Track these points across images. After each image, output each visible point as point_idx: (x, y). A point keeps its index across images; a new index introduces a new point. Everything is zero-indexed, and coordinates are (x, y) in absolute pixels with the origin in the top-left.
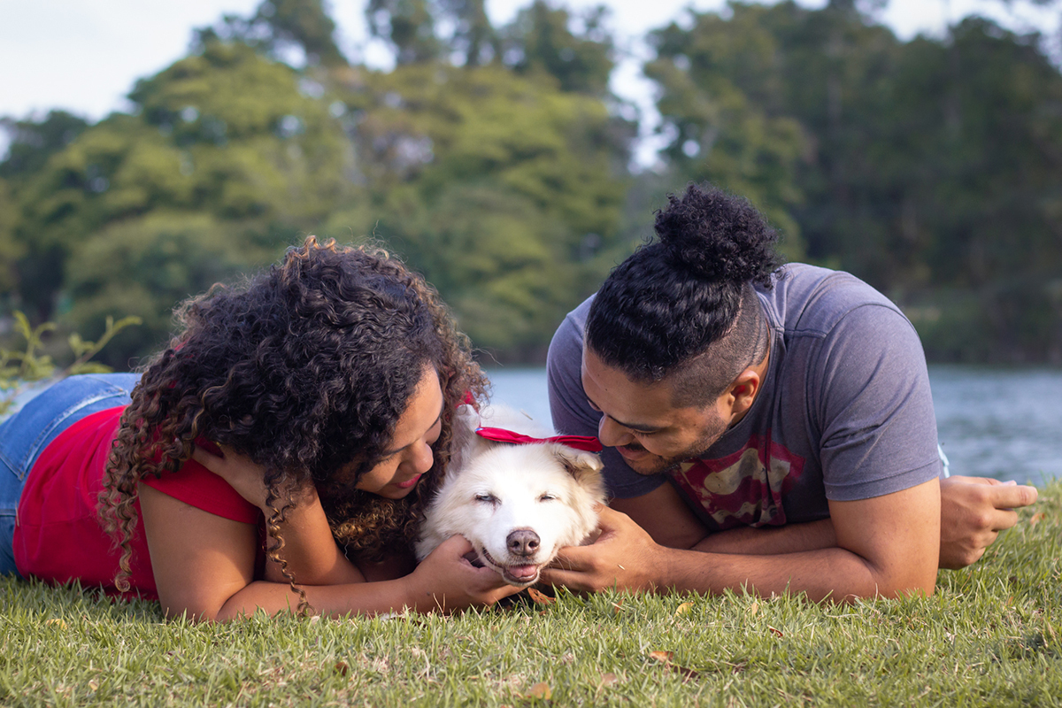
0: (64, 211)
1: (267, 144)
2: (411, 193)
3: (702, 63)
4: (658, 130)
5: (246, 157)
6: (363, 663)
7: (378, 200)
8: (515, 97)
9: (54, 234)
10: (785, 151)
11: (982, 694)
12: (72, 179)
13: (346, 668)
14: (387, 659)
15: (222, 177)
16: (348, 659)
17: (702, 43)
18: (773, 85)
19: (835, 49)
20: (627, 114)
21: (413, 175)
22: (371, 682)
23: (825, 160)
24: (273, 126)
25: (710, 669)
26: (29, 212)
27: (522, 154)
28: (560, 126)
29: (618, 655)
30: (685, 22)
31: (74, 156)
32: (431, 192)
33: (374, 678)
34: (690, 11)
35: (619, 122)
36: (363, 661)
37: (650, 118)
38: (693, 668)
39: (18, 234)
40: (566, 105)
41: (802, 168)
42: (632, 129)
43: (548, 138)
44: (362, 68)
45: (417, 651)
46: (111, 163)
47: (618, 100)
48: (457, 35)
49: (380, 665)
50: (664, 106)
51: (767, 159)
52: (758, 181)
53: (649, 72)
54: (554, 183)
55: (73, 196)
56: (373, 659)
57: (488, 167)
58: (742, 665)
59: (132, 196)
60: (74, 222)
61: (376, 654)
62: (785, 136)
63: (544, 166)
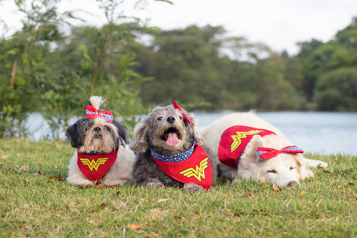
0: (315, 67)
9: (313, 73)
12: (318, 58)
26: (306, 67)
31: (319, 51)
46: (329, 53)
55: (318, 63)
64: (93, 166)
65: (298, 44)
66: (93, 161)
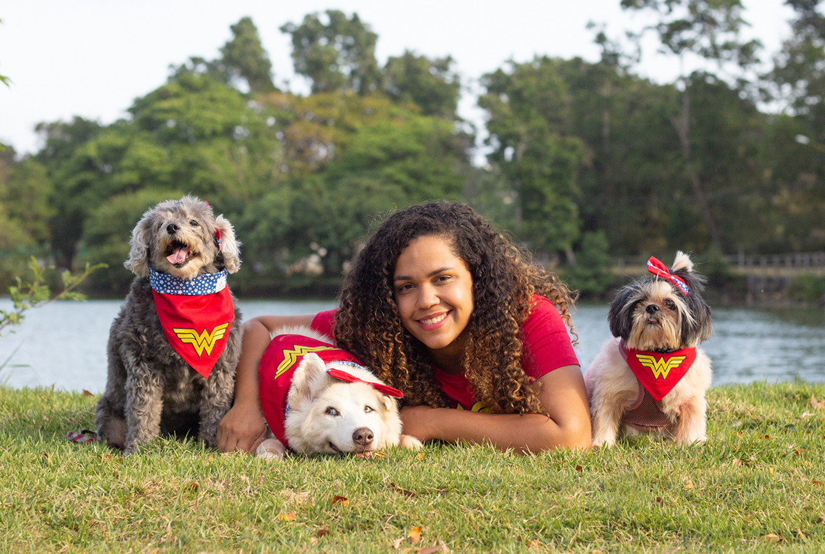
0: (83, 186)
1: (223, 144)
2: (319, 180)
3: (518, 97)
4: (487, 142)
5: (207, 152)
6: (208, 484)
7: (296, 185)
8: (392, 116)
9: (75, 203)
10: (573, 158)
11: (586, 510)
12: (89, 164)
13: (197, 487)
14: (224, 482)
15: (192, 165)
16: (199, 482)
17: (518, 84)
18: (565, 113)
19: (606, 91)
20: (468, 130)
21: (322, 168)
22: (212, 496)
23: (598, 165)
24: (228, 131)
25: (424, 493)
26: (58, 187)
27: (395, 156)
28: (420, 137)
29: (369, 483)
30: (508, 69)
31: (91, 149)
32: (333, 180)
33: (213, 493)
34: (510, 61)
35: (462, 135)
36: (209, 483)
37: (483, 134)
38: (414, 491)
39: (51, 201)
40: (426, 123)
41: (583, 170)
42: (471, 140)
43: (413, 145)
44: (289, 93)
45: (243, 478)
46: (115, 155)
47: (461, 120)
48: (353, 73)
49: (220, 486)
50: (490, 125)
51: (560, 163)
52: (554, 178)
53: (482, 103)
54: (415, 175)
55: (88, 176)
56: (215, 482)
57: (372, 163)
58: (444, 490)
59: (130, 177)
60: (89, 194)
61: (217, 479)
62: (573, 148)
63: (410, 163)
64: (661, 370)
65: (39, 128)
66: (662, 360)
